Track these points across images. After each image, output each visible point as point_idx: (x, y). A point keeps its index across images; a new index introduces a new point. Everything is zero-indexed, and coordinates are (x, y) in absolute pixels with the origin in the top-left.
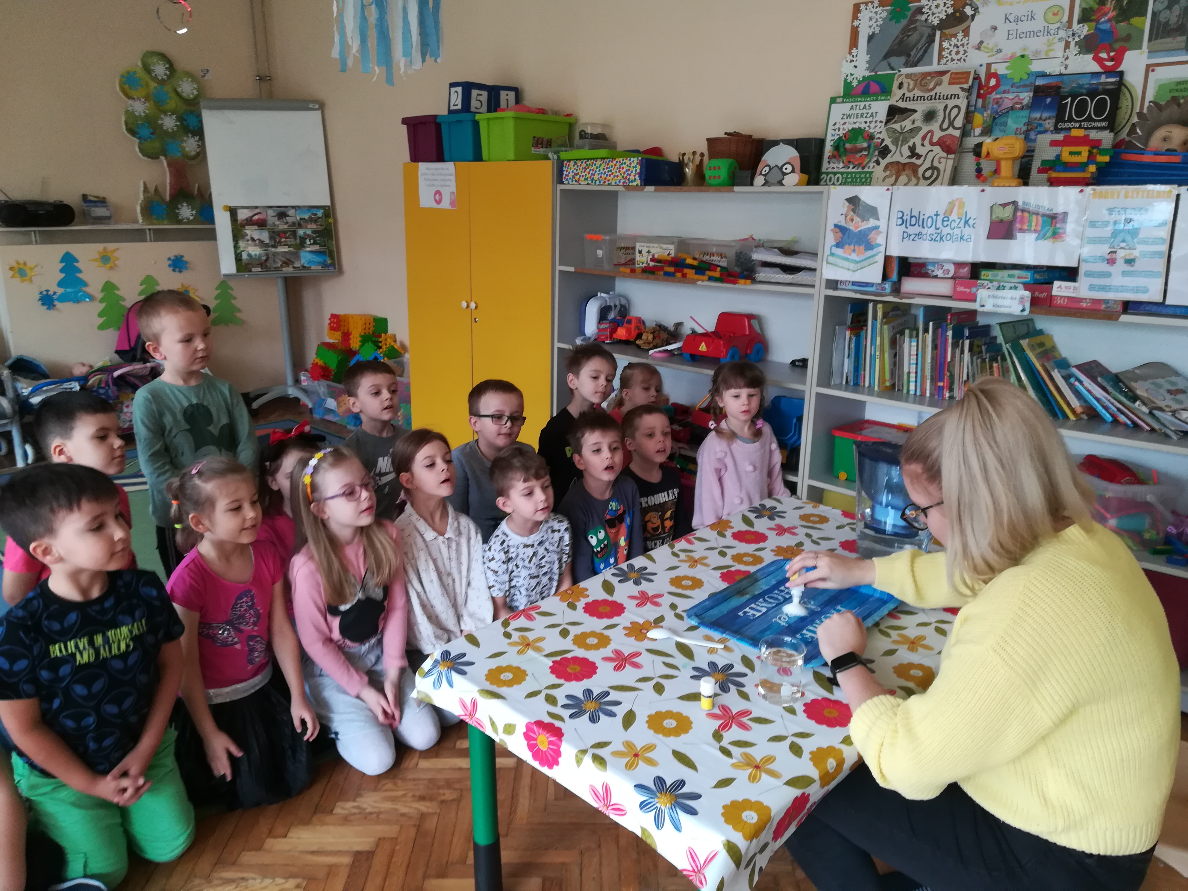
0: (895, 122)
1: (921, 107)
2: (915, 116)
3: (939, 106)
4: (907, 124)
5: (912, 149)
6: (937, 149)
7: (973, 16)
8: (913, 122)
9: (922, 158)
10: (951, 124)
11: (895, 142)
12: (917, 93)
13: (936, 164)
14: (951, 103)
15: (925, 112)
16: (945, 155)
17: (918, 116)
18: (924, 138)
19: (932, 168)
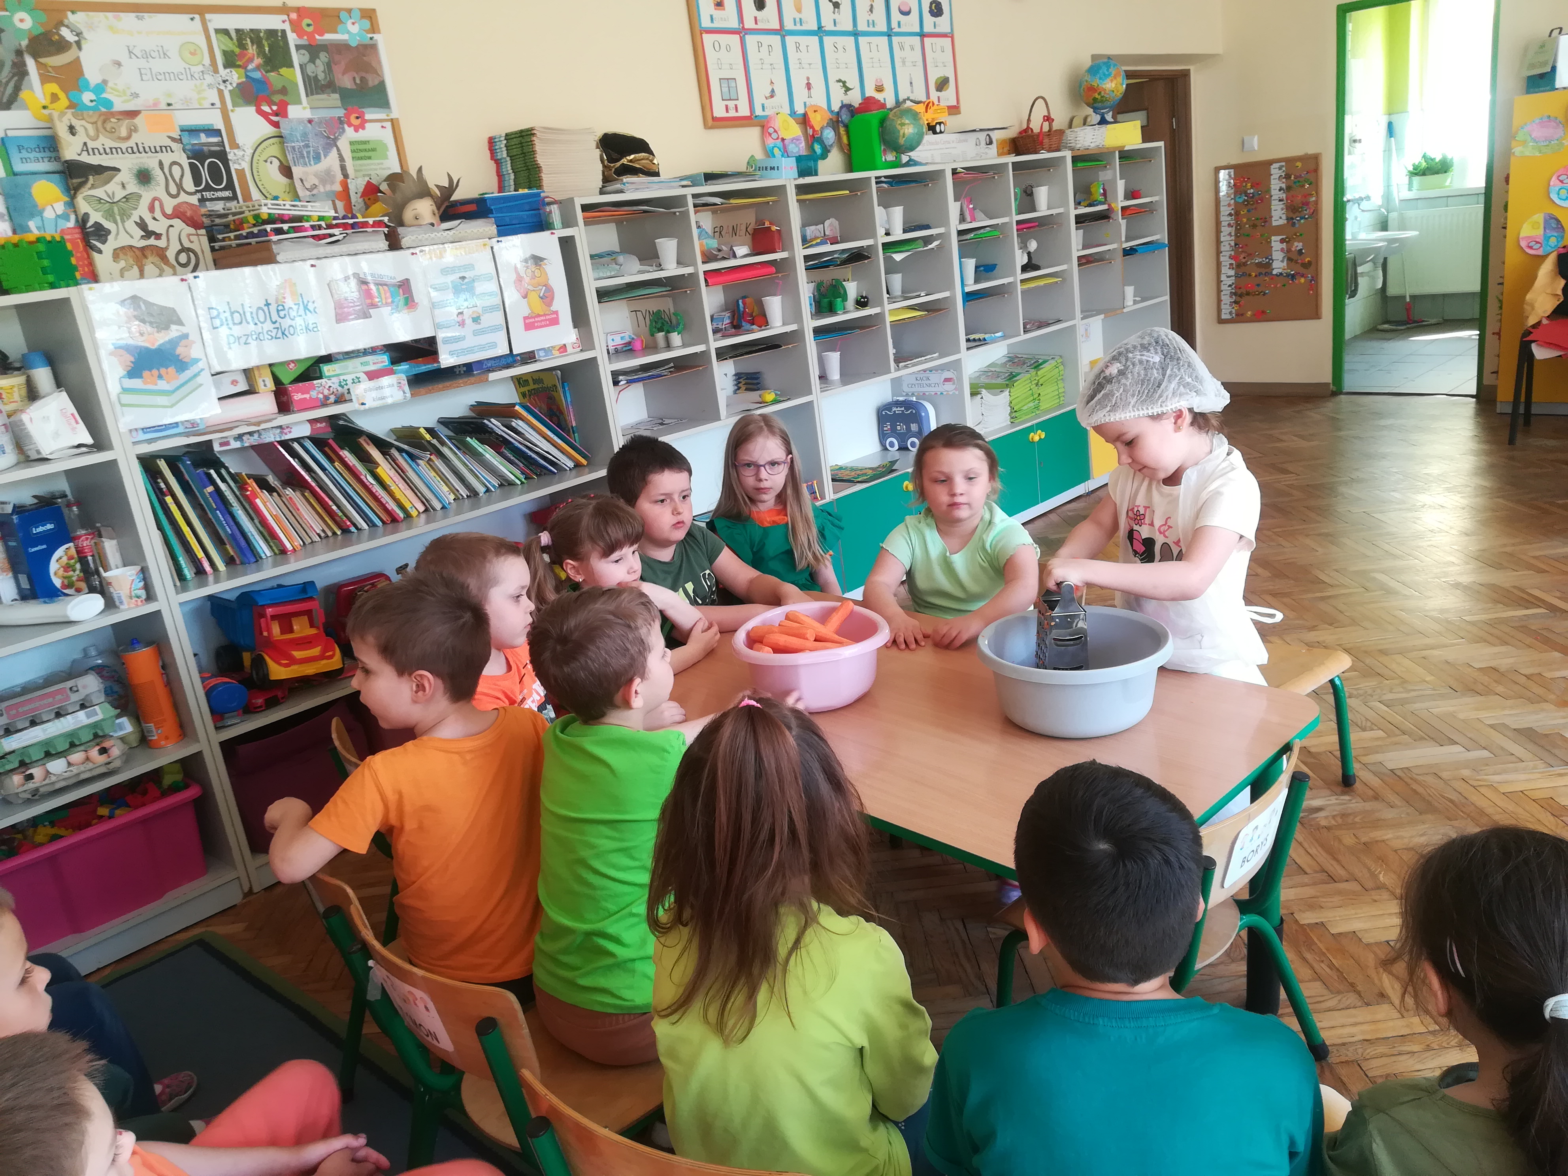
0: (93, 187)
1: (127, 164)
2: (119, 178)
3: (151, 162)
4: (113, 189)
5: (142, 225)
6: (177, 222)
7: (78, 44)
8: (124, 186)
9: (164, 237)
10: (180, 187)
11: (109, 215)
12: (109, 143)
13: (187, 244)
14: (167, 159)
15: (135, 172)
16: (192, 230)
17: (126, 176)
18: (152, 209)
19: (184, 250)
